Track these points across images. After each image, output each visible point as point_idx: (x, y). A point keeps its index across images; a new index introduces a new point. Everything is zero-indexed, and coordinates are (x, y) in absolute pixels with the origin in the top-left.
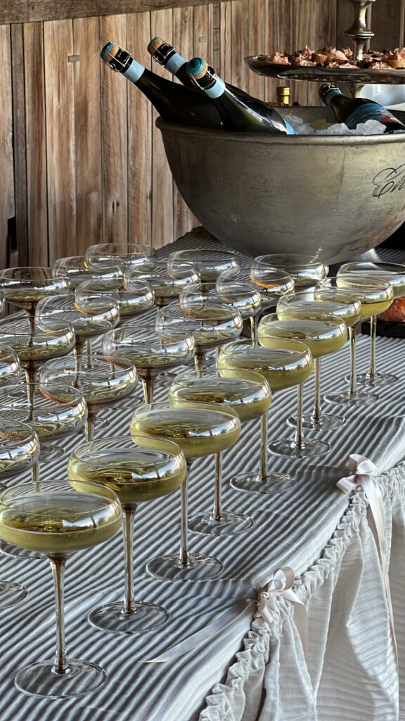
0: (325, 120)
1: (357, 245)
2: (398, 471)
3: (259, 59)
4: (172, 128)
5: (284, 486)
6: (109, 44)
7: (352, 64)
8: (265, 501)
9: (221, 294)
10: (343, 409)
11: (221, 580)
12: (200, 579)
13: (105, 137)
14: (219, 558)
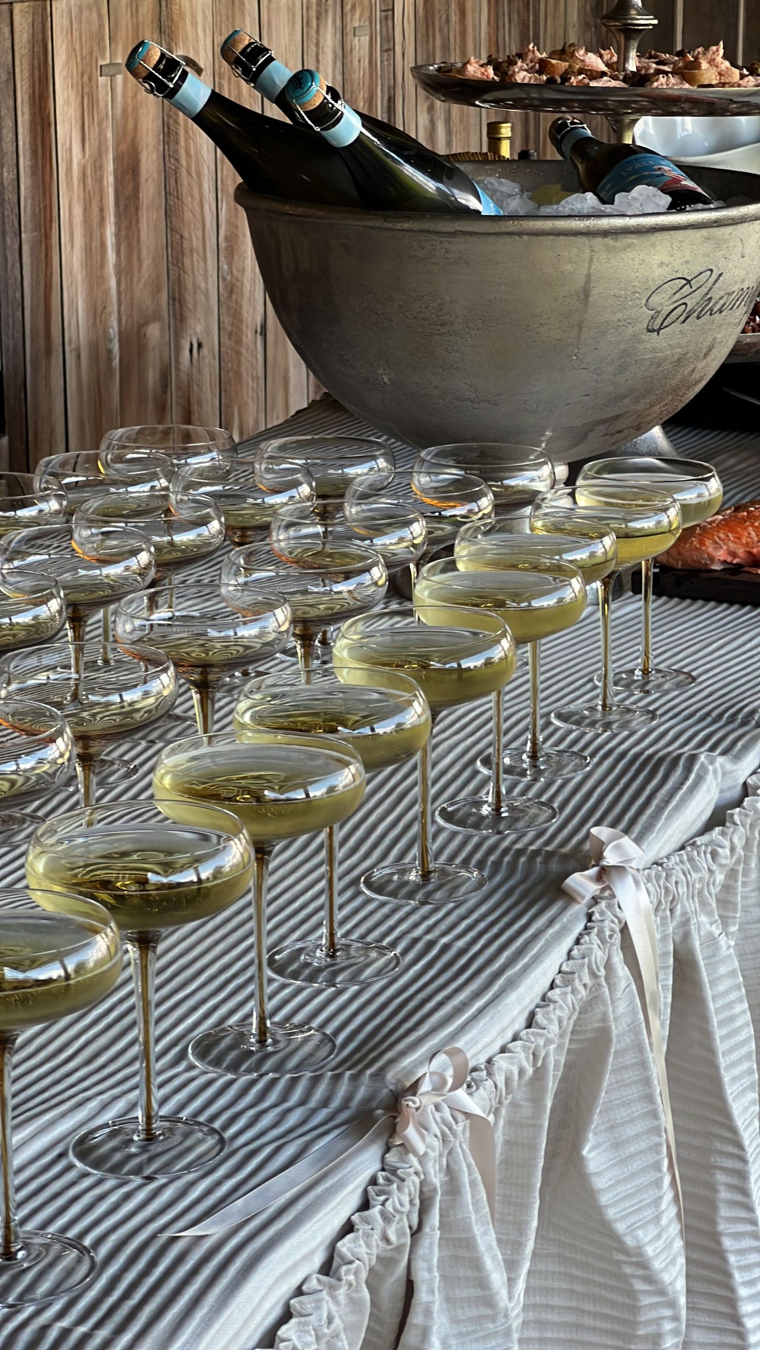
0: (559, 186)
1: (620, 424)
2: (685, 858)
3: (439, 70)
4: (264, 204)
5: (463, 889)
6: (142, 43)
7: (615, 78)
8: (425, 918)
9: (355, 521)
10: (588, 737)
11: (330, 1073)
12: (291, 1071)
13: (174, 220)
14: (329, 1030)
